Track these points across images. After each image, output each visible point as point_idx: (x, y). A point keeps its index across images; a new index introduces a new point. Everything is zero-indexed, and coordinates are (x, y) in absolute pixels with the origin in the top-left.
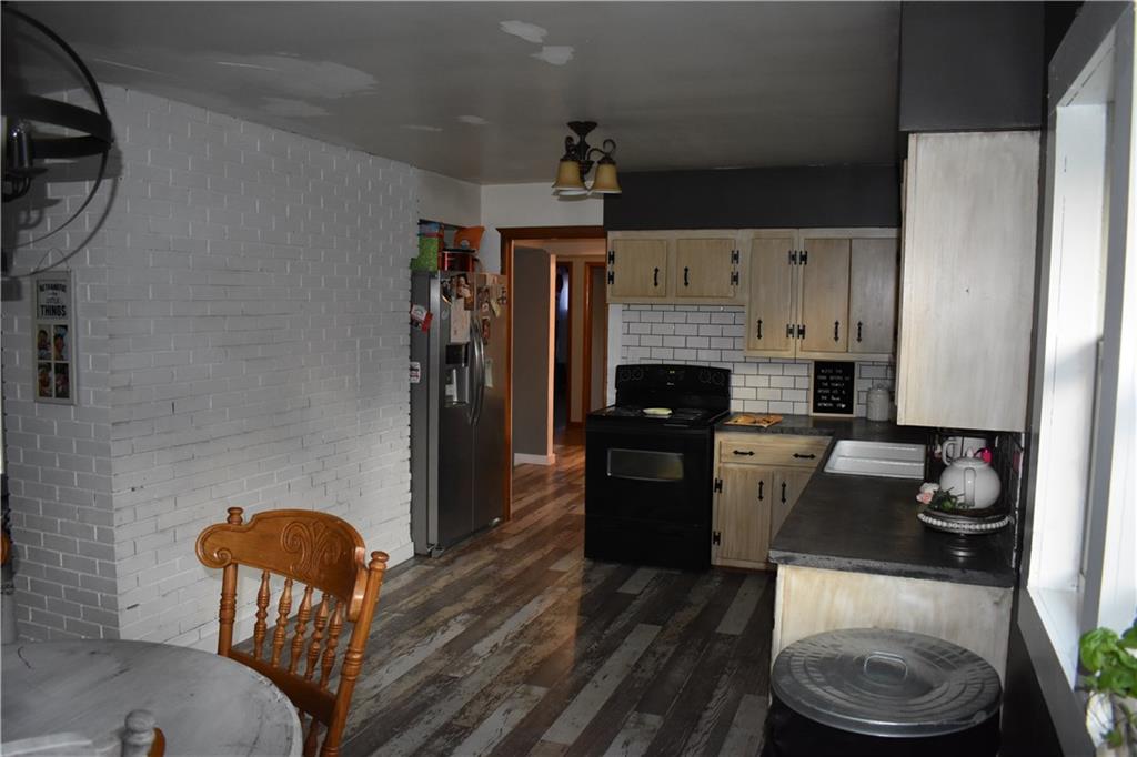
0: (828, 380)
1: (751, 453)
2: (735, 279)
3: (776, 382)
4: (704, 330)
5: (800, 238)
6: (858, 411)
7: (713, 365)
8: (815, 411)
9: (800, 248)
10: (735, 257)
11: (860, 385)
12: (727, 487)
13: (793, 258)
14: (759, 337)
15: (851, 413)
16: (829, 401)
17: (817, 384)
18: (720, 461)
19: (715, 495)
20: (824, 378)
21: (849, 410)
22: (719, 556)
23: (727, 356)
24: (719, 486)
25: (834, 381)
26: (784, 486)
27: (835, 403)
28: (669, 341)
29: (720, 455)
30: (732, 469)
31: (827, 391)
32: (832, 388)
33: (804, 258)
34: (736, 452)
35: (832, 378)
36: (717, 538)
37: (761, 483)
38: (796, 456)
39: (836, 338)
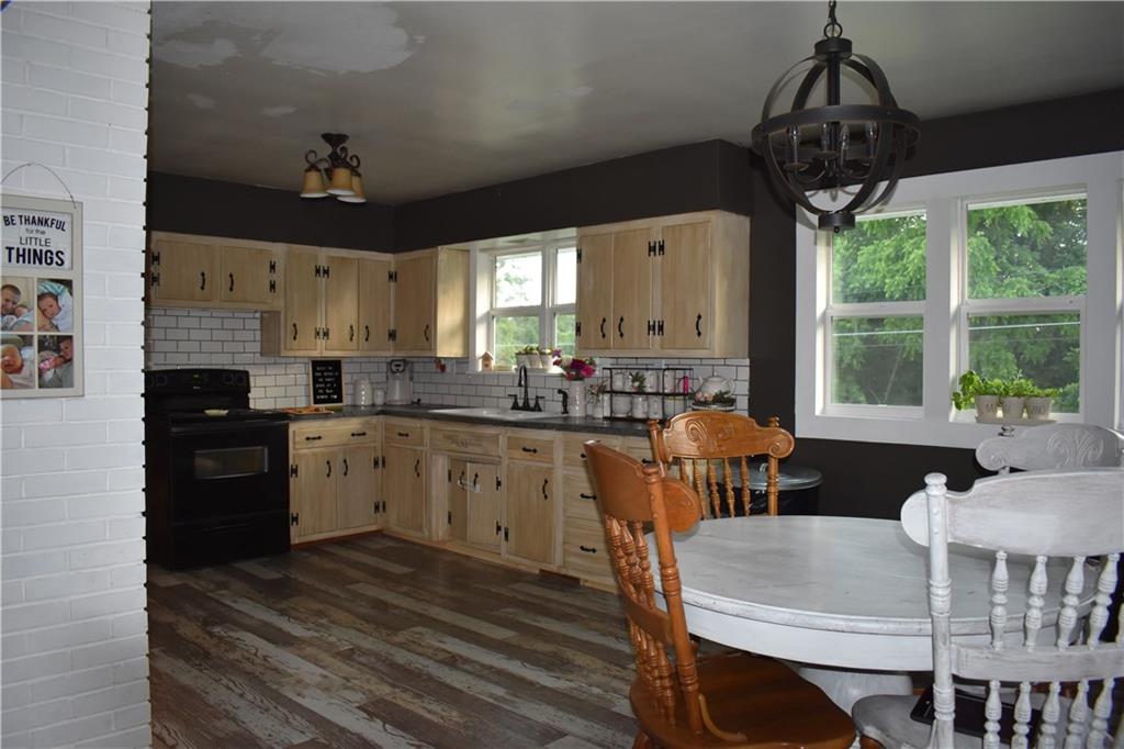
0: (323, 377)
1: (319, 438)
2: (273, 286)
3: (281, 380)
4: (217, 335)
5: (324, 255)
6: (347, 400)
7: (226, 367)
8: (315, 403)
9: (323, 264)
10: (273, 267)
11: (345, 379)
12: (302, 471)
13: (318, 271)
14: (295, 338)
15: (341, 401)
16: (325, 393)
17: (315, 380)
18: (294, 448)
19: (292, 480)
20: (319, 374)
21: (340, 400)
22: (297, 535)
23: (239, 359)
24: (295, 471)
25: (328, 377)
26: (345, 461)
27: (329, 394)
28: (183, 346)
29: (294, 443)
30: (304, 455)
31: (323, 386)
32: (327, 383)
33: (326, 272)
34: (308, 439)
35: (325, 374)
36: (296, 519)
37: (328, 463)
38: (353, 435)
39: (351, 339)
